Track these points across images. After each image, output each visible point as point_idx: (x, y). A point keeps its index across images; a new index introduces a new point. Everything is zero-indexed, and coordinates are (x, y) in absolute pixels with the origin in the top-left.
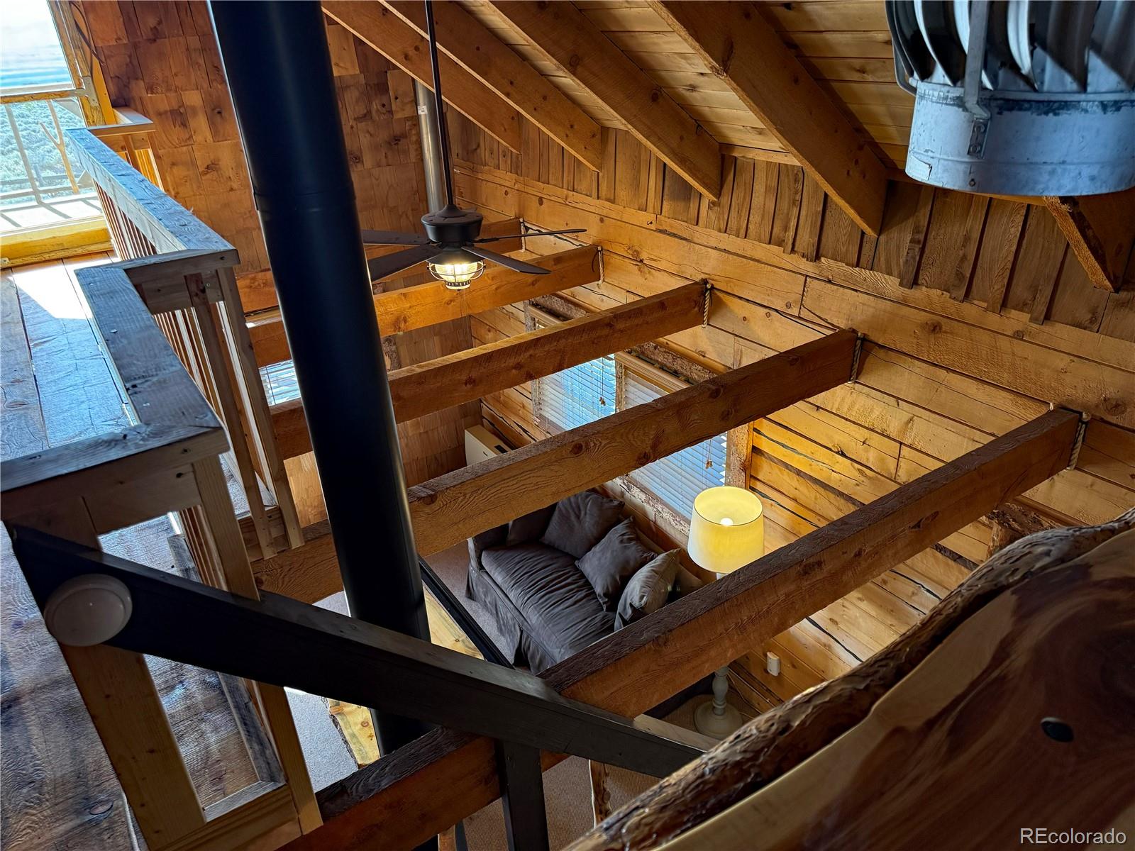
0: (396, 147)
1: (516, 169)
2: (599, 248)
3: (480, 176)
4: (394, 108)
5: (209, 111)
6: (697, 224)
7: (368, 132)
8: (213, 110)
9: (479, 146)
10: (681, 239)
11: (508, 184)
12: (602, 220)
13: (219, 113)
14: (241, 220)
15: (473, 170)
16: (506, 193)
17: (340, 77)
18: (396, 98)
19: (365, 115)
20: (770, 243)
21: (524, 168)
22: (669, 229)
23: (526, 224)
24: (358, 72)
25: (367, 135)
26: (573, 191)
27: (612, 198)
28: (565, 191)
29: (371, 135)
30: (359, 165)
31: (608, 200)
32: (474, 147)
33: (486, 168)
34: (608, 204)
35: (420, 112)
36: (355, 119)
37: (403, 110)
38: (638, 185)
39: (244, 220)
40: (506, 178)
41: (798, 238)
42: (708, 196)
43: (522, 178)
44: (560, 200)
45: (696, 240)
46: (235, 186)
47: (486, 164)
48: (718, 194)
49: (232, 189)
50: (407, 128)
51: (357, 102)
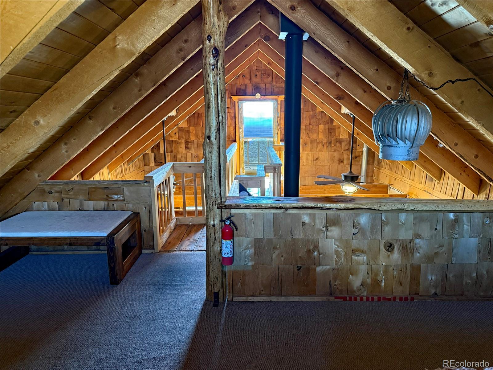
0: (355, 159)
1: (390, 169)
2: (408, 195)
3: (381, 171)
4: (357, 148)
5: (303, 144)
6: (434, 189)
7: (347, 154)
8: (304, 144)
9: (382, 161)
10: (430, 194)
11: (387, 173)
12: (410, 186)
13: (306, 145)
14: (304, 174)
15: (379, 169)
16: (387, 176)
17: (342, 138)
18: (359, 145)
19: (347, 149)
20: (451, 196)
21: (392, 169)
22: (427, 191)
23: (390, 187)
24: (348, 137)
25: (347, 155)
26: (404, 176)
27: (413, 179)
28: (402, 177)
29: (348, 155)
30: (342, 163)
31: (412, 180)
32: (380, 162)
33: (383, 168)
34: (412, 181)
35: (363, 150)
36: (344, 150)
37: (360, 149)
38: (420, 176)
39: (305, 174)
40: (387, 171)
41: (458, 195)
42: (437, 181)
43: (391, 172)
44: (400, 179)
45: (433, 194)
46: (305, 164)
47: (383, 167)
48: (439, 180)
49: (303, 165)
50: (360, 154)
51: (346, 145)
